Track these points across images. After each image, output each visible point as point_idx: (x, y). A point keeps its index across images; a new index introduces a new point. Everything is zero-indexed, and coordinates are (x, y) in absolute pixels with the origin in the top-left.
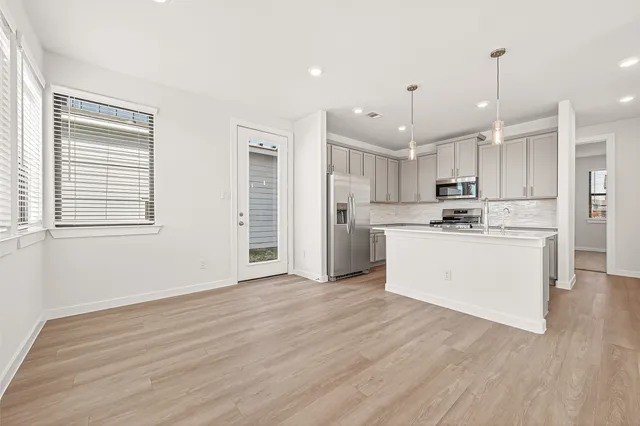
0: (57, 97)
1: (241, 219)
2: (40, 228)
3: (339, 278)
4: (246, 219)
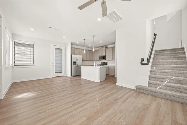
0: (14, 42)
1: (53, 64)
2: (11, 66)
3: (74, 76)
4: (54, 64)
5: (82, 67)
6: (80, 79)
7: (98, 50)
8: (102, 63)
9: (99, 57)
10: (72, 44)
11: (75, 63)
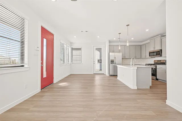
3: (111, 76)
5: (118, 66)
6: (116, 79)
7: (149, 43)
8: (157, 62)
9: (150, 53)
10: (110, 42)
11: (112, 62)
